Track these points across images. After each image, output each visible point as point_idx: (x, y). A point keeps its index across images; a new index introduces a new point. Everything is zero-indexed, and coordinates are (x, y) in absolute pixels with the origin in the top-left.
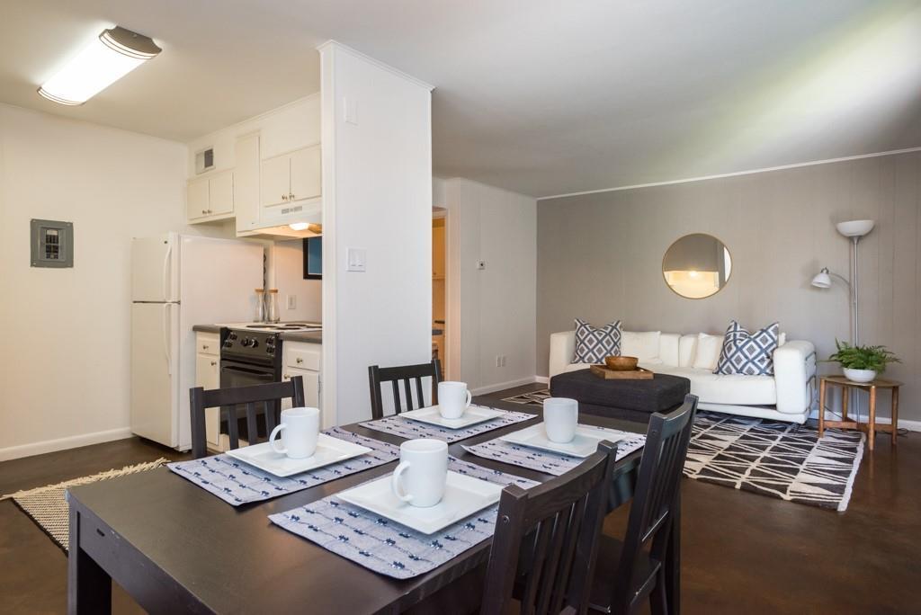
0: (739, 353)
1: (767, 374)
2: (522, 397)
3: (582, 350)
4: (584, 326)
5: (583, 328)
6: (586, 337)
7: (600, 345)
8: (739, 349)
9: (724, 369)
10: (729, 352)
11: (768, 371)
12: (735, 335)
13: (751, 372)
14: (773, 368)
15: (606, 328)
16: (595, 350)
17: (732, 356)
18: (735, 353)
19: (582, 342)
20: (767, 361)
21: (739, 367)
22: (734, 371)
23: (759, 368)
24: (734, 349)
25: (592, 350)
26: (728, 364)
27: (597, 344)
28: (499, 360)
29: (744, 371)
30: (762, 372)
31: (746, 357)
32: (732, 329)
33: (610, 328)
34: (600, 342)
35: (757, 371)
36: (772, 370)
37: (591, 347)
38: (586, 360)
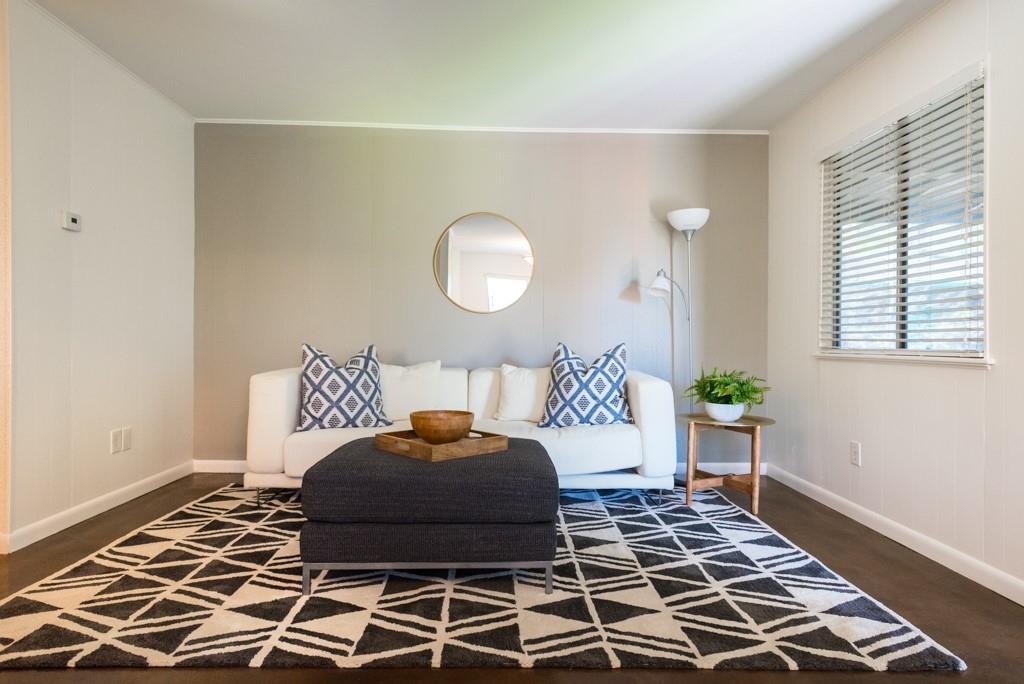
0: (584, 392)
1: (623, 420)
2: (183, 515)
3: (317, 405)
4: (321, 357)
5: (318, 361)
6: (325, 378)
7: (352, 393)
8: (584, 386)
9: (559, 419)
10: (568, 391)
11: (625, 416)
12: (570, 365)
13: (601, 420)
14: (629, 411)
15: (357, 362)
16: (343, 404)
17: (573, 397)
18: (579, 391)
19: (317, 388)
20: (621, 401)
21: (584, 414)
22: (576, 420)
23: (613, 412)
24: (576, 386)
25: (337, 404)
26: (568, 409)
27: (346, 392)
28: (115, 440)
29: (592, 420)
30: (617, 417)
31: (595, 398)
32: (562, 356)
33: (362, 361)
34: (351, 386)
35: (611, 418)
36: (630, 414)
37: (334, 398)
38: (326, 422)
